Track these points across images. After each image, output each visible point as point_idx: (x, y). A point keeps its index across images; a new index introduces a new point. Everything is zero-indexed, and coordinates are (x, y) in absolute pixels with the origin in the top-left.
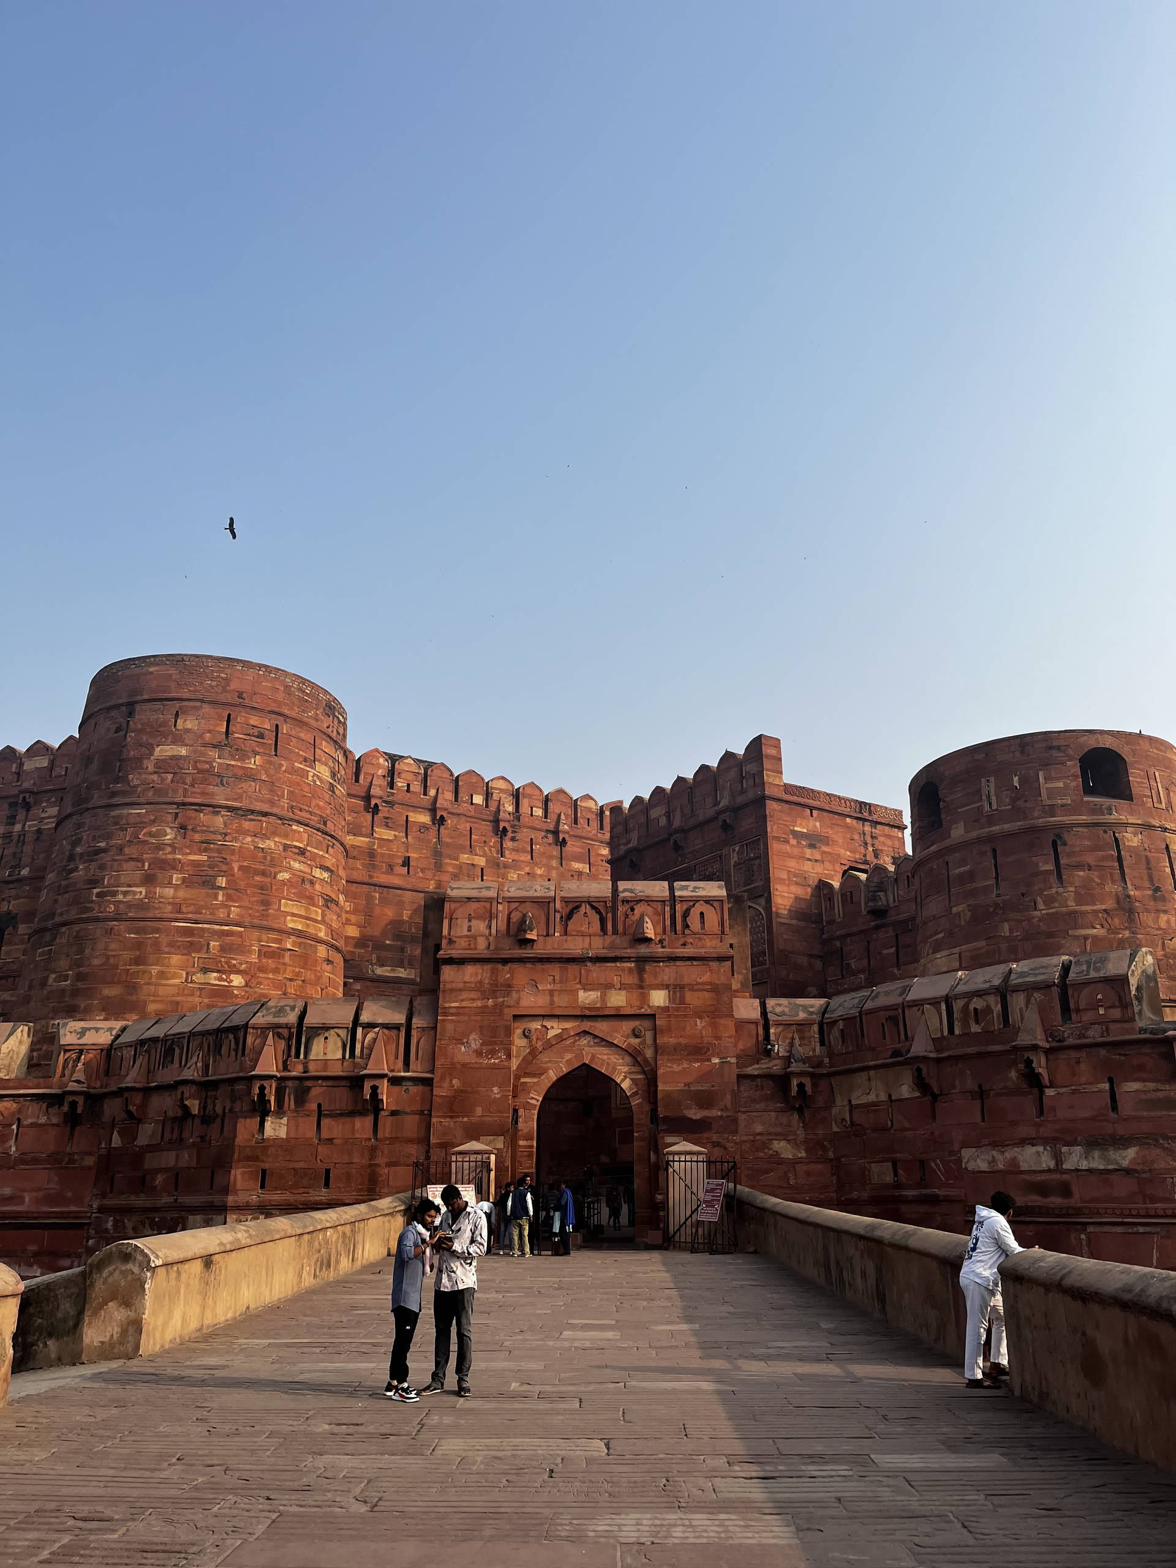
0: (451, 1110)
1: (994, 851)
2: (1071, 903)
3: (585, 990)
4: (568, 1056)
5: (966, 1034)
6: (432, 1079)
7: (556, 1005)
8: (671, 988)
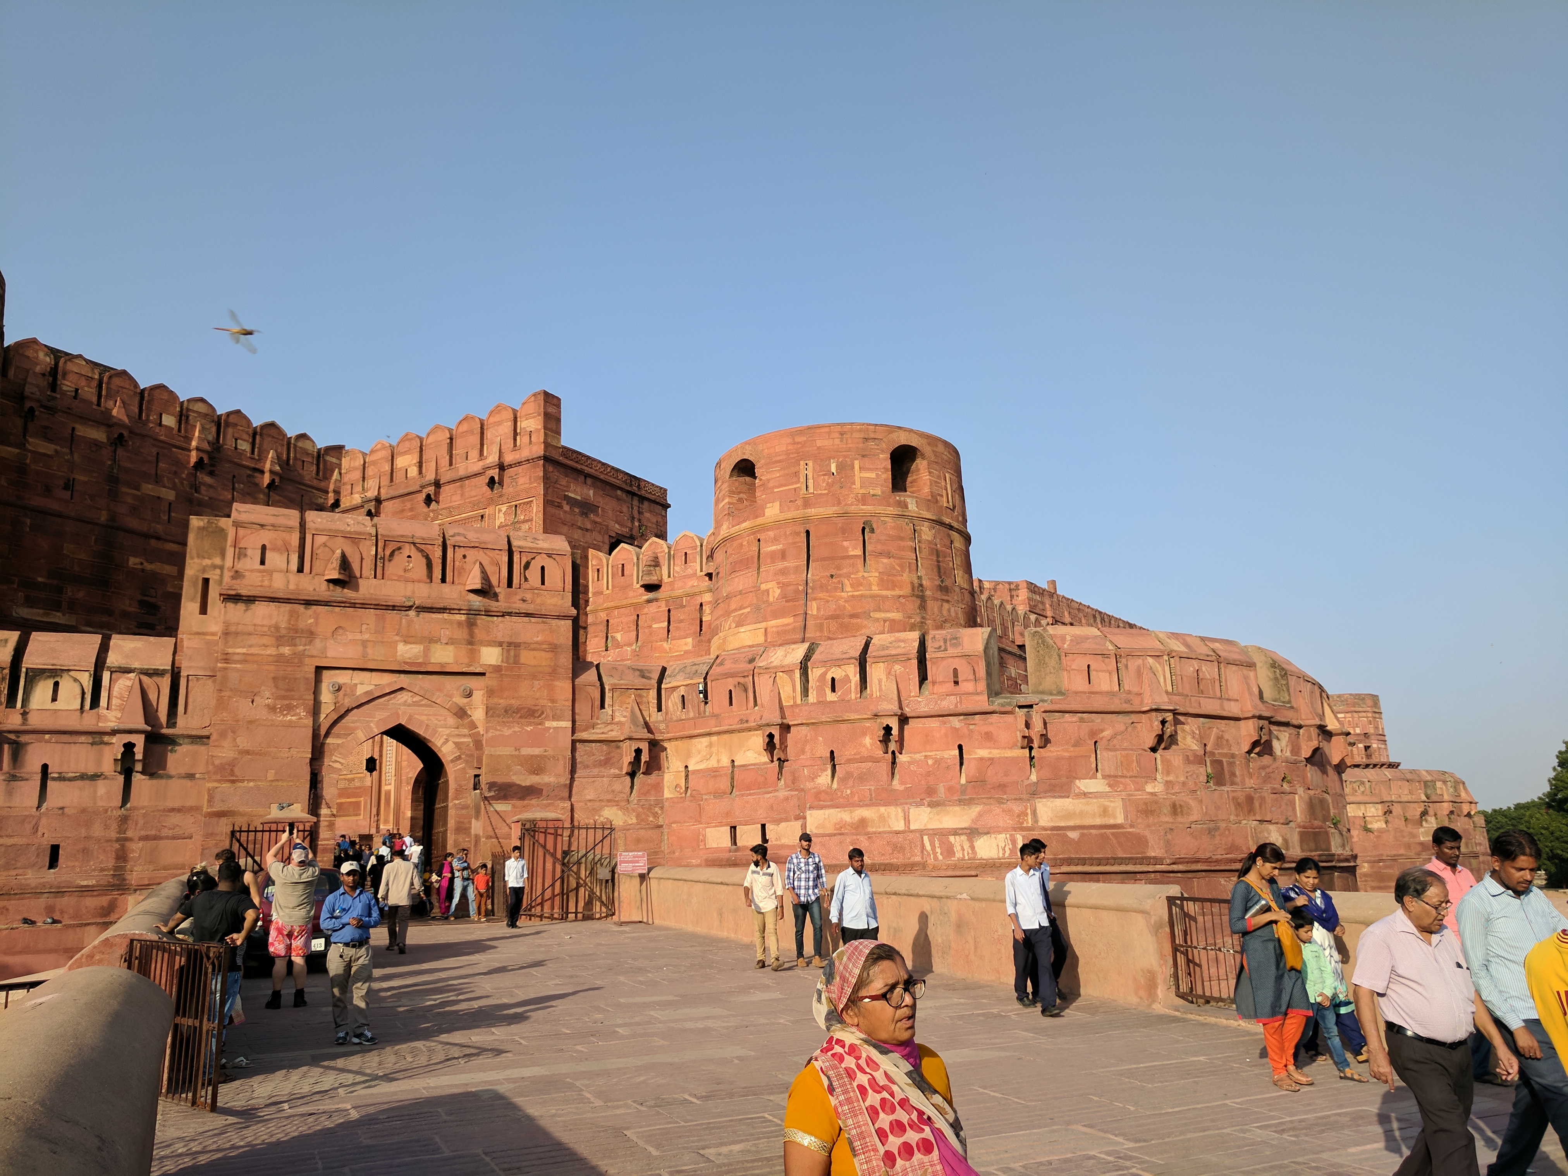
0: (232, 773)
1: (808, 532)
2: (874, 588)
3: (406, 642)
4: (380, 715)
5: (822, 703)
6: (208, 737)
7: (370, 657)
8: (505, 646)
